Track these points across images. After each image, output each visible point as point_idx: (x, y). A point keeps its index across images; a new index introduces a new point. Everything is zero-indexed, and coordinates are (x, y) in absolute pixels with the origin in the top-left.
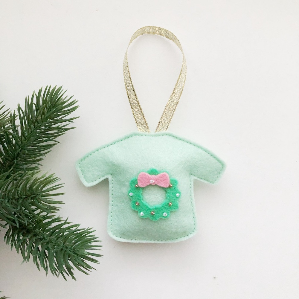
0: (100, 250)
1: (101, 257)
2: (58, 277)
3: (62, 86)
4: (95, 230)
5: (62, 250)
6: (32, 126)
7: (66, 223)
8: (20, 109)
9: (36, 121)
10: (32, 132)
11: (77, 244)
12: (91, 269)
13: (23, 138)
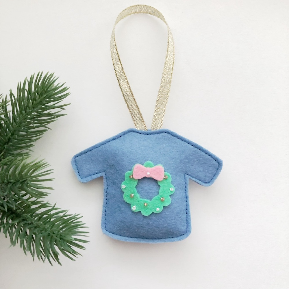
0: (87, 236)
1: (88, 243)
2: (43, 261)
3: (54, 73)
4: (83, 217)
5: (49, 235)
6: (24, 112)
7: (54, 209)
8: (11, 95)
9: (28, 106)
11: (64, 229)
12: (77, 254)
13: (14, 124)
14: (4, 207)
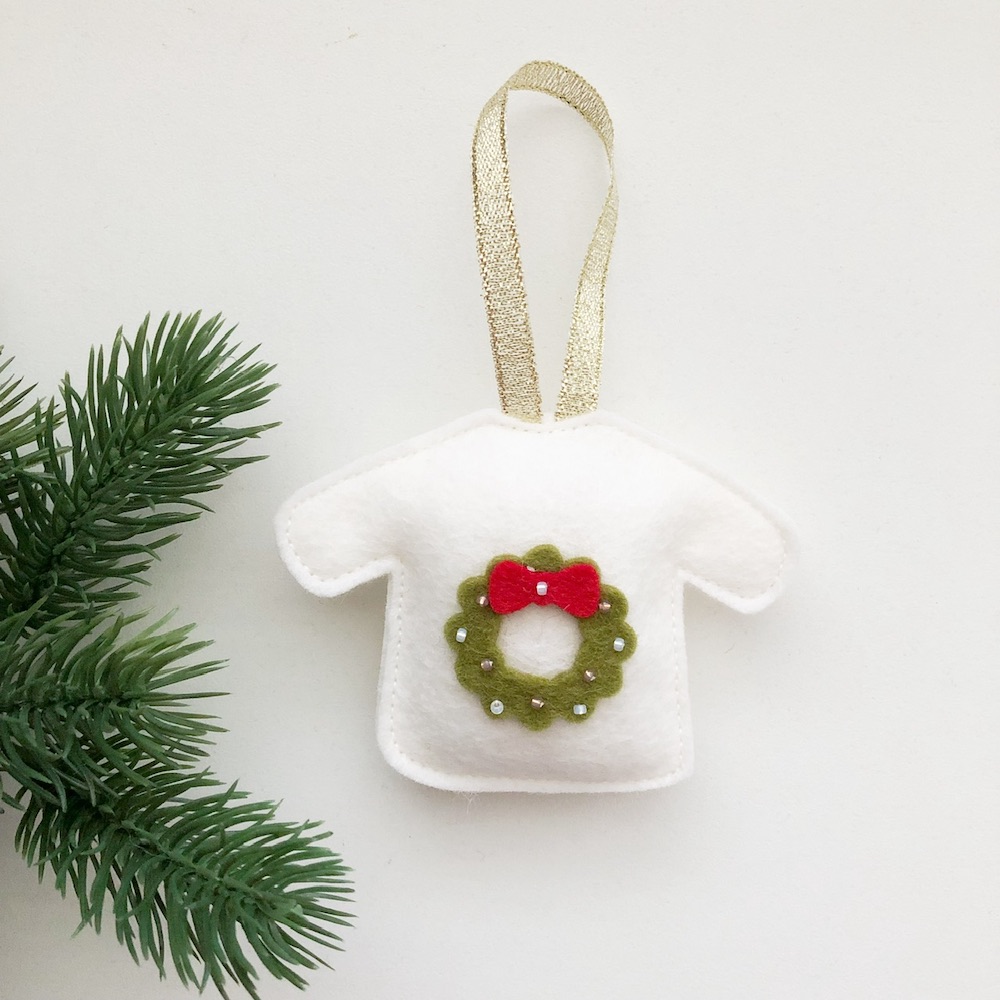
0: (346, 900)
2: (201, 989)
4: (332, 833)
7: (231, 794)
8: (69, 393)
9: (129, 435)
10: (112, 472)
13: (82, 493)
14: (56, 794)
